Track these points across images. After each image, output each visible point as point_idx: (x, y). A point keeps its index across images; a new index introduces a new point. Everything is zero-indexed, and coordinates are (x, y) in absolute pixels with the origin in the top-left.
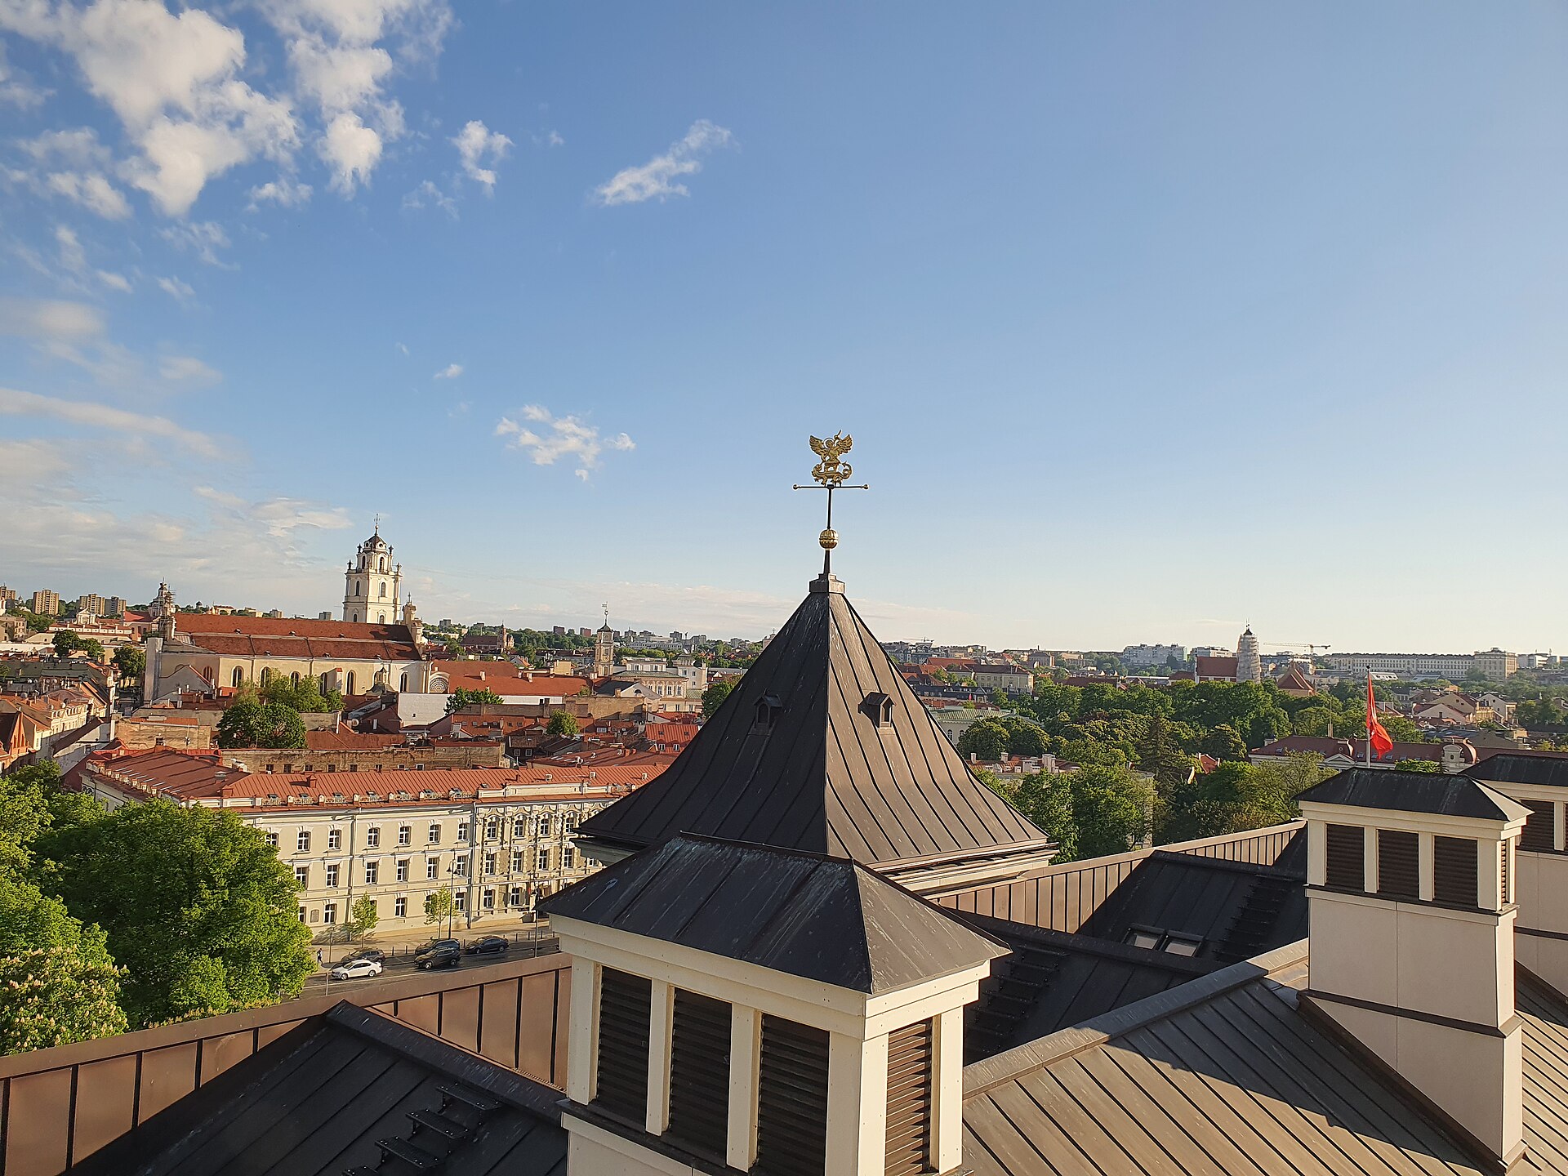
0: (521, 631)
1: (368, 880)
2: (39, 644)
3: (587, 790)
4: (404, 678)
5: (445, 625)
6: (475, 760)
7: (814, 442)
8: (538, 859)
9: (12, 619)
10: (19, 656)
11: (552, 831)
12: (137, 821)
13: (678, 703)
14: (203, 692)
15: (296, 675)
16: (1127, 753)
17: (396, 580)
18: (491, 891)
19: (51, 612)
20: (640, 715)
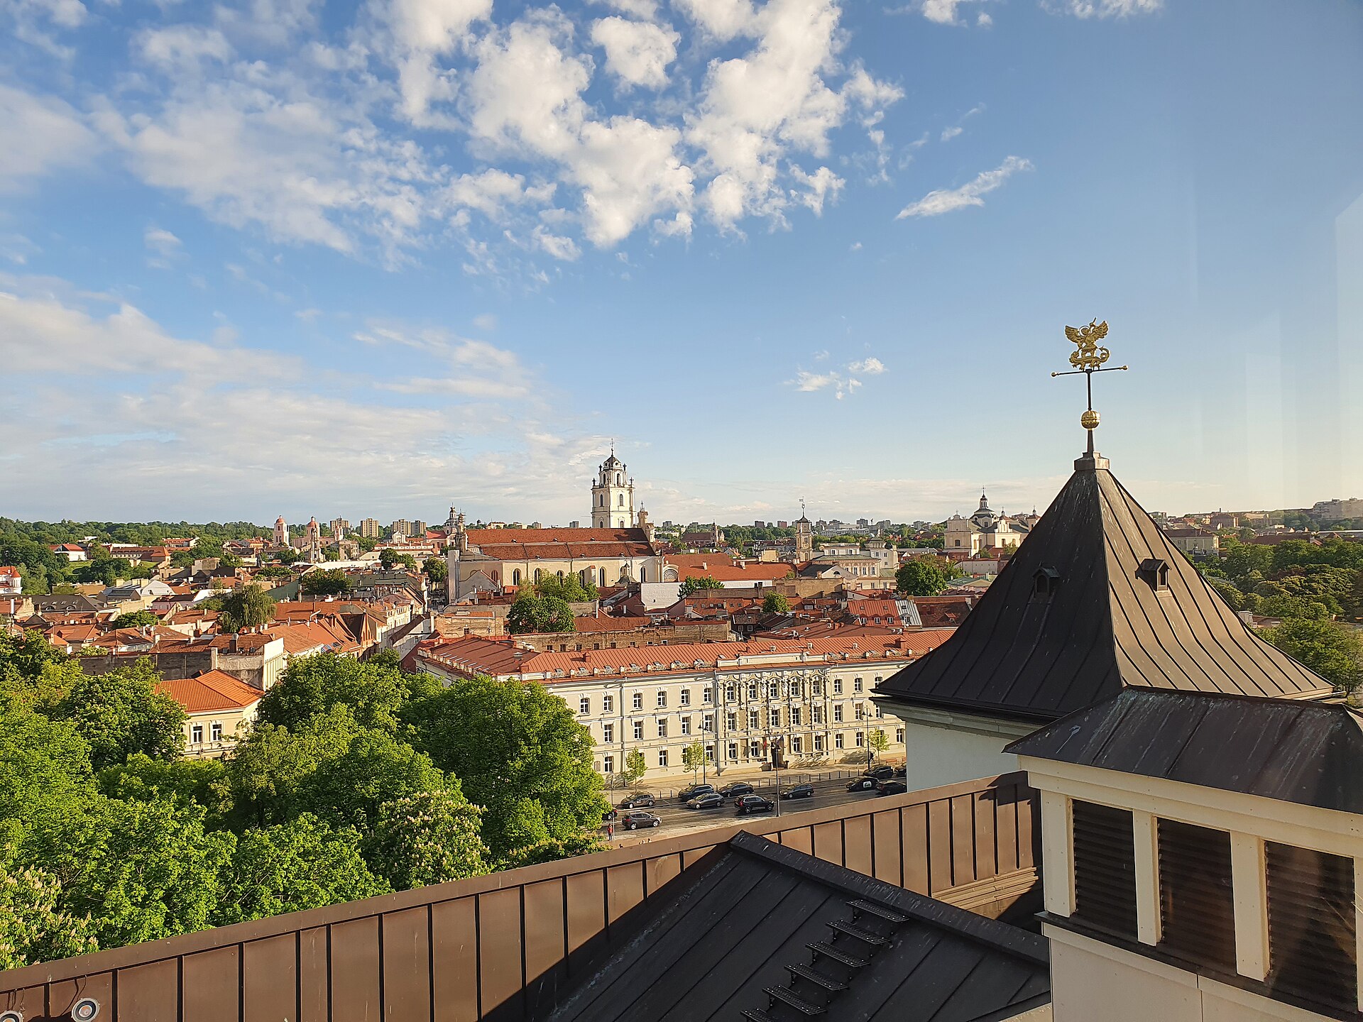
0: (728, 527)
1: (636, 736)
2: (369, 561)
3: (807, 659)
4: (643, 571)
5: (667, 526)
6: (709, 636)
7: (1070, 332)
8: (770, 717)
9: (349, 542)
10: (358, 570)
11: (781, 694)
12: (469, 694)
13: (873, 581)
14: (492, 591)
15: (560, 573)
16: (1329, 607)
17: (631, 492)
18: (734, 745)
19: (374, 536)
20: (841, 593)
